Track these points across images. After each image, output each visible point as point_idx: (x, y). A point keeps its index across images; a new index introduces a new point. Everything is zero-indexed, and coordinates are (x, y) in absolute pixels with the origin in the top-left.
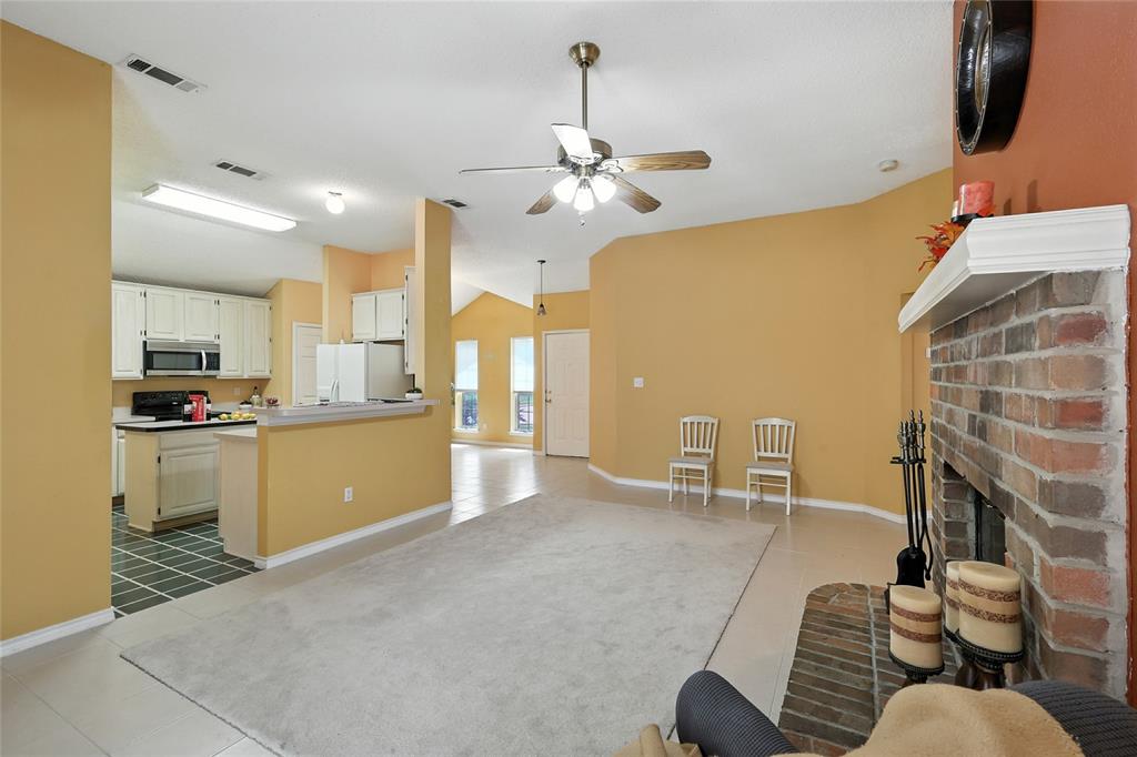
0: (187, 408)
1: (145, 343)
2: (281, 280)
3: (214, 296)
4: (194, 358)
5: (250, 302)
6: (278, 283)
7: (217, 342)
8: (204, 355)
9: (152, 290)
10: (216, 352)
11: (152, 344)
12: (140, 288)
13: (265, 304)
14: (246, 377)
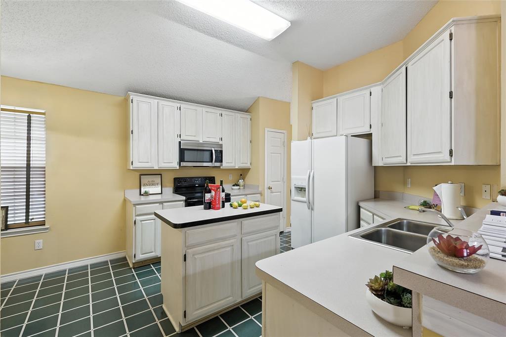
0: (208, 196)
1: (180, 142)
2: (259, 97)
3: (219, 111)
4: (208, 154)
5: (239, 115)
6: (256, 101)
7: (221, 142)
8: (214, 152)
9: (184, 106)
10: (220, 149)
11: (184, 144)
12: (177, 104)
13: (247, 116)
14: (237, 167)
